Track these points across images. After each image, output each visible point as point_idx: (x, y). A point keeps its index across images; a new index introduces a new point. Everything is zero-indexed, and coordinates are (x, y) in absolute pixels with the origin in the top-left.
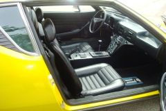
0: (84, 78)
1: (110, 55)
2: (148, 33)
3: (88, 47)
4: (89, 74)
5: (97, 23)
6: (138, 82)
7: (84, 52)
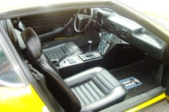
0: (77, 88)
1: (103, 56)
2: (144, 30)
3: (75, 48)
4: (83, 83)
5: (83, 20)
6: (137, 83)
7: (72, 54)
